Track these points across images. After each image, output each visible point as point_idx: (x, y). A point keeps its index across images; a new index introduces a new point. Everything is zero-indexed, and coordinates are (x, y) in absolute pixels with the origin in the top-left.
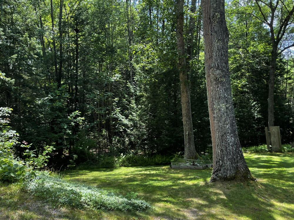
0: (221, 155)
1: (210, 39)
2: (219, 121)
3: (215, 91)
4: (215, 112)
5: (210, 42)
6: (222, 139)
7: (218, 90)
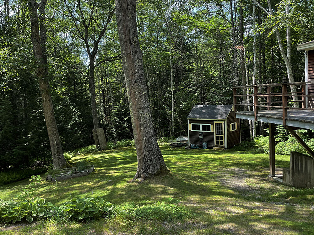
0: (149, 156)
1: (132, 58)
2: (145, 128)
3: (140, 103)
4: (141, 120)
5: (132, 60)
6: (148, 142)
7: (142, 101)
